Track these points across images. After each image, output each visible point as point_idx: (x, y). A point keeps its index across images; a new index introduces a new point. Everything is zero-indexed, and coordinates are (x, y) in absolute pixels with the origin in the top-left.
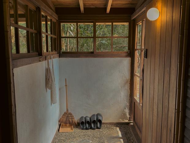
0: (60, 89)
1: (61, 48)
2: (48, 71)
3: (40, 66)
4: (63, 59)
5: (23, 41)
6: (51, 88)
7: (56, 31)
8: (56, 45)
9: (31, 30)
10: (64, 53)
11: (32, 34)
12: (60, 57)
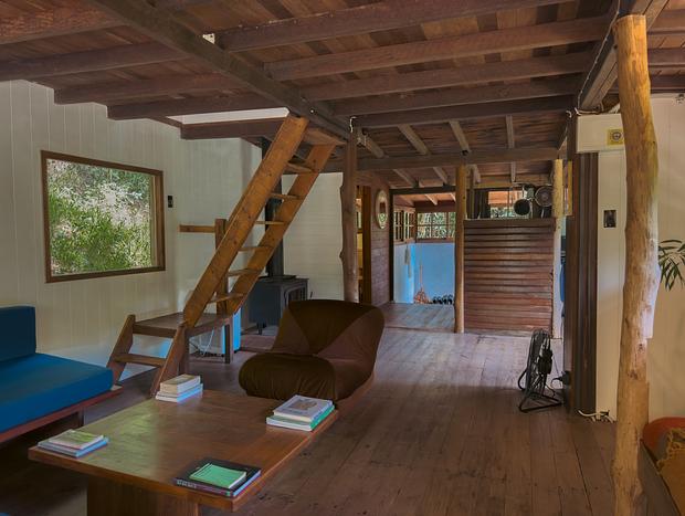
0: (415, 271)
1: (417, 235)
3: (402, 248)
4: (419, 244)
6: (408, 265)
7: (414, 220)
10: (419, 239)
12: (416, 242)
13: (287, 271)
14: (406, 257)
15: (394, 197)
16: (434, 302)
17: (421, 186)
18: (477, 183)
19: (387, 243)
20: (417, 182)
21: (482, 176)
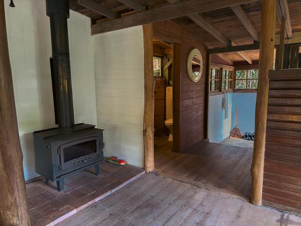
0: (232, 113)
1: (235, 87)
2: (224, 99)
3: (220, 97)
4: (236, 94)
5: (213, 86)
6: (225, 109)
7: (233, 76)
8: (232, 85)
9: (217, 80)
10: (237, 89)
11: (217, 81)
12: (233, 92)
13: (77, 121)
14: (223, 104)
15: (210, 55)
16: (246, 136)
17: (234, 44)
18: (288, 38)
19: (202, 93)
20: (230, 42)
21: (293, 31)
